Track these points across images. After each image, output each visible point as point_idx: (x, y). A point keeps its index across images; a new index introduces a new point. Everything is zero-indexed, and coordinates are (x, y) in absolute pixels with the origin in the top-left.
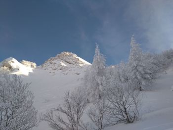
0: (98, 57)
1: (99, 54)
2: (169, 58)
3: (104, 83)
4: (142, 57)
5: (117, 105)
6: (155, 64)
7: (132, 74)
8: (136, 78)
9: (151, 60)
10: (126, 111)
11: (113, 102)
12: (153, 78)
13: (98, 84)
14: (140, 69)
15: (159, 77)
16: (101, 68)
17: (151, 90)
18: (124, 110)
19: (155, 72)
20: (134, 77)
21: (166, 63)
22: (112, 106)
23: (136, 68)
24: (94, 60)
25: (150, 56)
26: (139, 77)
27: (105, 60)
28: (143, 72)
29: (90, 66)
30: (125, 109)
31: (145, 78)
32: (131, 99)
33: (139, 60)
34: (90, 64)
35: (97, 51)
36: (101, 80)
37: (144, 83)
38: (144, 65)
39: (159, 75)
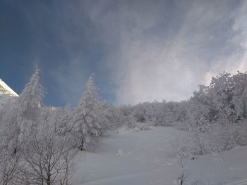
0: (33, 88)
1: (35, 84)
2: (125, 115)
3: (28, 130)
4: (96, 105)
5: (38, 168)
6: (108, 118)
7: (77, 125)
8: (81, 131)
9: (106, 112)
10: (49, 180)
11: (32, 164)
12: (101, 135)
13: (18, 131)
14: (89, 120)
15: (108, 136)
16: (33, 106)
17: (94, 151)
18: (47, 177)
19: (107, 128)
20: (77, 129)
21: (121, 120)
22: (30, 170)
23: (84, 118)
24: (25, 90)
25: (105, 107)
26: (84, 131)
27: (44, 96)
28: (91, 125)
29: (16, 98)
30: (49, 175)
31: (92, 134)
32: (62, 161)
33: (90, 107)
34: (17, 95)
35: (35, 78)
36: (26, 124)
37: (88, 140)
38: (95, 116)
39: (109, 132)
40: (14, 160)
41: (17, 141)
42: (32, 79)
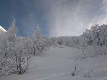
0: (13, 28)
1: (14, 26)
2: (53, 41)
3: (11, 46)
4: (40, 36)
5: (15, 62)
6: (46, 42)
7: (32, 44)
8: (34, 47)
9: (45, 40)
10: (20, 67)
11: (13, 60)
12: (43, 49)
13: (7, 46)
14: (37, 43)
15: (45, 50)
16: (13, 36)
17: (39, 56)
19: (45, 46)
20: (32, 47)
21: (51, 43)
22: (12, 62)
23: (35, 42)
24: (9, 29)
25: (44, 37)
26: (35, 47)
27: (18, 32)
28: (38, 45)
29: (5, 32)
30: (20, 65)
31: (39, 49)
32: (26, 59)
33: (38, 37)
34: (6, 31)
35: (14, 23)
36: (10, 44)
37: (37, 51)
38: (40, 41)
39: (46, 48)
40: (5, 58)
41: (6, 51)
42: (12, 24)
